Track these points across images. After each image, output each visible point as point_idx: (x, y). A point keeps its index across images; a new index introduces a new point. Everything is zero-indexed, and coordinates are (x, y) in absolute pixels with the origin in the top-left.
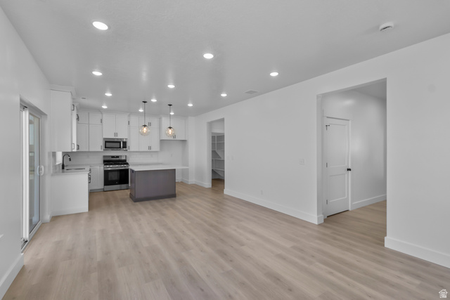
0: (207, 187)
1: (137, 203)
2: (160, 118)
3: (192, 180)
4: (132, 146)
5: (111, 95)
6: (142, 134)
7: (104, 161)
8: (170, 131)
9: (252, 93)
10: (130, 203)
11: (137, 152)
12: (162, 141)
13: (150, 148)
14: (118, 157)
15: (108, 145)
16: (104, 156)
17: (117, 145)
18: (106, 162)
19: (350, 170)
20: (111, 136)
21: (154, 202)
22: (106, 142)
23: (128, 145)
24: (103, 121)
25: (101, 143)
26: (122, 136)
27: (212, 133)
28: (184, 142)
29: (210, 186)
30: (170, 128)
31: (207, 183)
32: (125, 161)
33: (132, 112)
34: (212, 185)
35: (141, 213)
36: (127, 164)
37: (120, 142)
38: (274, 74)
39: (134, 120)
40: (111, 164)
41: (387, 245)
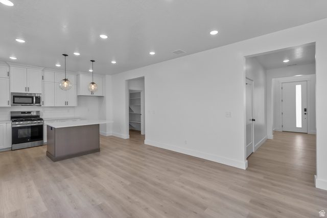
0: (125, 138)
1: (58, 163)
2: (78, 75)
3: (109, 132)
4: (47, 101)
5: (24, 42)
6: (62, 88)
7: (12, 118)
8: (93, 86)
9: (179, 54)
10: (48, 163)
11: (51, 107)
12: (79, 97)
13: (67, 103)
14: (30, 113)
15: (17, 100)
16: (12, 112)
17: (30, 100)
18: (14, 118)
19: (254, 120)
20: (21, 90)
21: (77, 159)
22: (14, 97)
23: (42, 100)
24: (11, 74)
25: (9, 98)
26: (34, 91)
27: (130, 90)
28: (101, 97)
29: (129, 138)
30: (93, 83)
31: (125, 135)
32: (38, 116)
33: (46, 66)
34: (130, 136)
35: (67, 177)
36: (41, 119)
37: (32, 97)
38: (214, 33)
39: (48, 75)
40: (22, 121)
41: (317, 186)
